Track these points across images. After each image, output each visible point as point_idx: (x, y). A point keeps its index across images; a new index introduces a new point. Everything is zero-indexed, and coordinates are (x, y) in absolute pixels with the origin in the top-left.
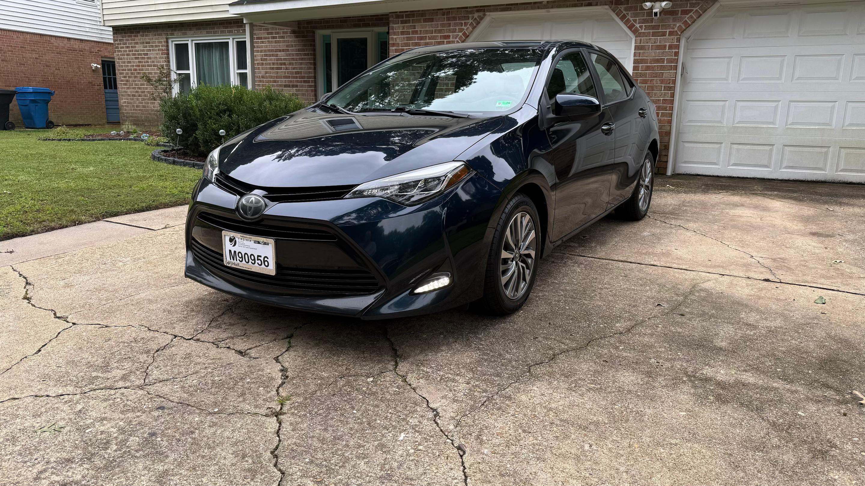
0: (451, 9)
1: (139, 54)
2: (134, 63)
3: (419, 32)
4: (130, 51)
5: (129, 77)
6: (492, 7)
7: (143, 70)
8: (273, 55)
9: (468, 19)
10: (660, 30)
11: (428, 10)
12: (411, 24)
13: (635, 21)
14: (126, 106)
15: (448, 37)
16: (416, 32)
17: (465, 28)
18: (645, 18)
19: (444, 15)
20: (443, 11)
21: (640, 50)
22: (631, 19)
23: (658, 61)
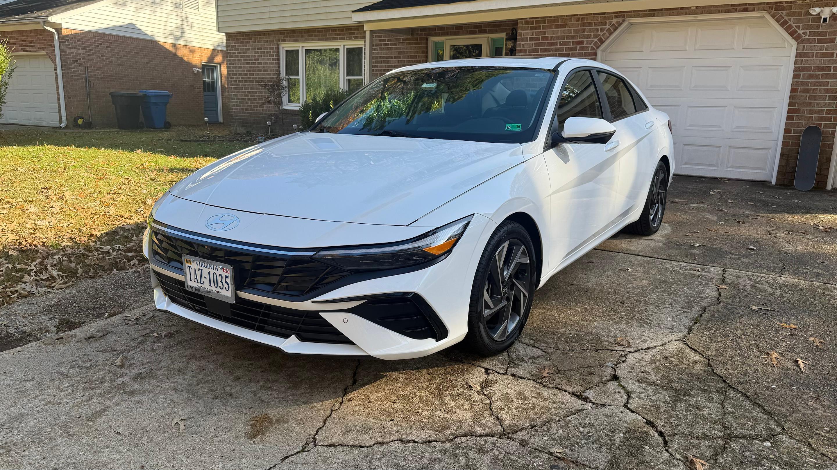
0: (587, 14)
1: (250, 60)
2: (244, 67)
3: (550, 38)
4: (241, 57)
5: (240, 81)
6: (633, 13)
7: (253, 75)
8: (384, 62)
9: (606, 25)
10: (827, 37)
11: (561, 16)
12: (541, 30)
13: (798, 27)
14: (235, 109)
15: (582, 42)
16: (546, 38)
17: (601, 34)
18: (810, 24)
19: (578, 21)
20: (578, 17)
21: (802, 57)
22: (794, 25)
23: (823, 69)
